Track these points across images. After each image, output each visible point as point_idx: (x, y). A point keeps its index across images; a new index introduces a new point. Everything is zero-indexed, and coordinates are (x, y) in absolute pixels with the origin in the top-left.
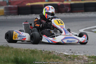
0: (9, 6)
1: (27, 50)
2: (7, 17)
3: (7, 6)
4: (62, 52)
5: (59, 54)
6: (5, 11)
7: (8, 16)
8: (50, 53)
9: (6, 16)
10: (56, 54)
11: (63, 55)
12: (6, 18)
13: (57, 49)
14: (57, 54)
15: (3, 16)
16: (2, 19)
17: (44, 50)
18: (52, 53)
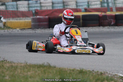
0: (38, 17)
1: (73, 70)
3: (35, 17)
4: (116, 74)
5: (113, 75)
6: (32, 24)
7: (36, 29)
8: (101, 74)
9: (34, 29)
10: (110, 75)
11: (118, 76)
12: (35, 32)
13: (108, 69)
15: (30, 29)
16: (30, 33)
17: (93, 71)
18: (104, 74)
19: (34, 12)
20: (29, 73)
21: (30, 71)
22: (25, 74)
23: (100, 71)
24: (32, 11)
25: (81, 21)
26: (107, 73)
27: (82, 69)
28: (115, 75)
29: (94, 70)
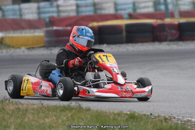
0: (55, 28)
1: (119, 114)
2: (51, 50)
3: (50, 28)
5: (184, 121)
6: (46, 39)
7: (52, 48)
8: (166, 119)
9: (49, 48)
10: (179, 122)
11: (193, 124)
12: (51, 53)
13: (174, 112)
14: (181, 122)
17: (151, 114)
18: (170, 120)
19: (47, 20)
20: (47, 120)
21: (48, 117)
22: (41, 121)
23: (163, 115)
24: (44, 19)
25: (124, 34)
26: (175, 118)
27: (132, 112)
28: (188, 120)
29: (153, 114)
